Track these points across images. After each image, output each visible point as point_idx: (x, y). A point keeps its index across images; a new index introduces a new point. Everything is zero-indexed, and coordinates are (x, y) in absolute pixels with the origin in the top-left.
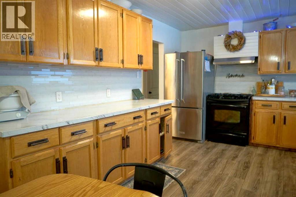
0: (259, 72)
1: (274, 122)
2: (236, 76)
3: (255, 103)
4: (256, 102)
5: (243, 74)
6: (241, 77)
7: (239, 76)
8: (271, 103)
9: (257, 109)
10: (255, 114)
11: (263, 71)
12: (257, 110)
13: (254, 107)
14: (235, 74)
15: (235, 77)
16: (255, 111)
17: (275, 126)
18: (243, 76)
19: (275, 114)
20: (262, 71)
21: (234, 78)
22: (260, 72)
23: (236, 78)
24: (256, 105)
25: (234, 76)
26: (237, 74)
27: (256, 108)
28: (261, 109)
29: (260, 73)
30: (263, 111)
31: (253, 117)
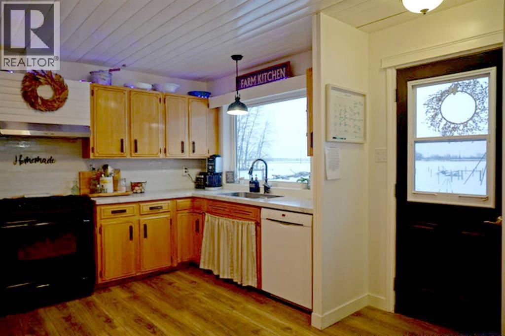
0: (91, 154)
1: (131, 238)
2: (37, 160)
3: (101, 209)
4: (103, 208)
5: (51, 157)
6: (48, 163)
7: (44, 161)
8: (125, 207)
9: (104, 220)
10: (100, 229)
11: (100, 153)
12: (103, 223)
13: (98, 218)
14: (35, 156)
15: (35, 162)
16: (101, 225)
17: (132, 244)
18: (51, 160)
19: (131, 224)
20: (97, 152)
21: (34, 164)
22: (94, 154)
23: (38, 163)
24: (102, 215)
25: (33, 160)
26: (38, 157)
27: (101, 219)
28: (111, 220)
29: (94, 156)
30: (114, 222)
31: (99, 236)
